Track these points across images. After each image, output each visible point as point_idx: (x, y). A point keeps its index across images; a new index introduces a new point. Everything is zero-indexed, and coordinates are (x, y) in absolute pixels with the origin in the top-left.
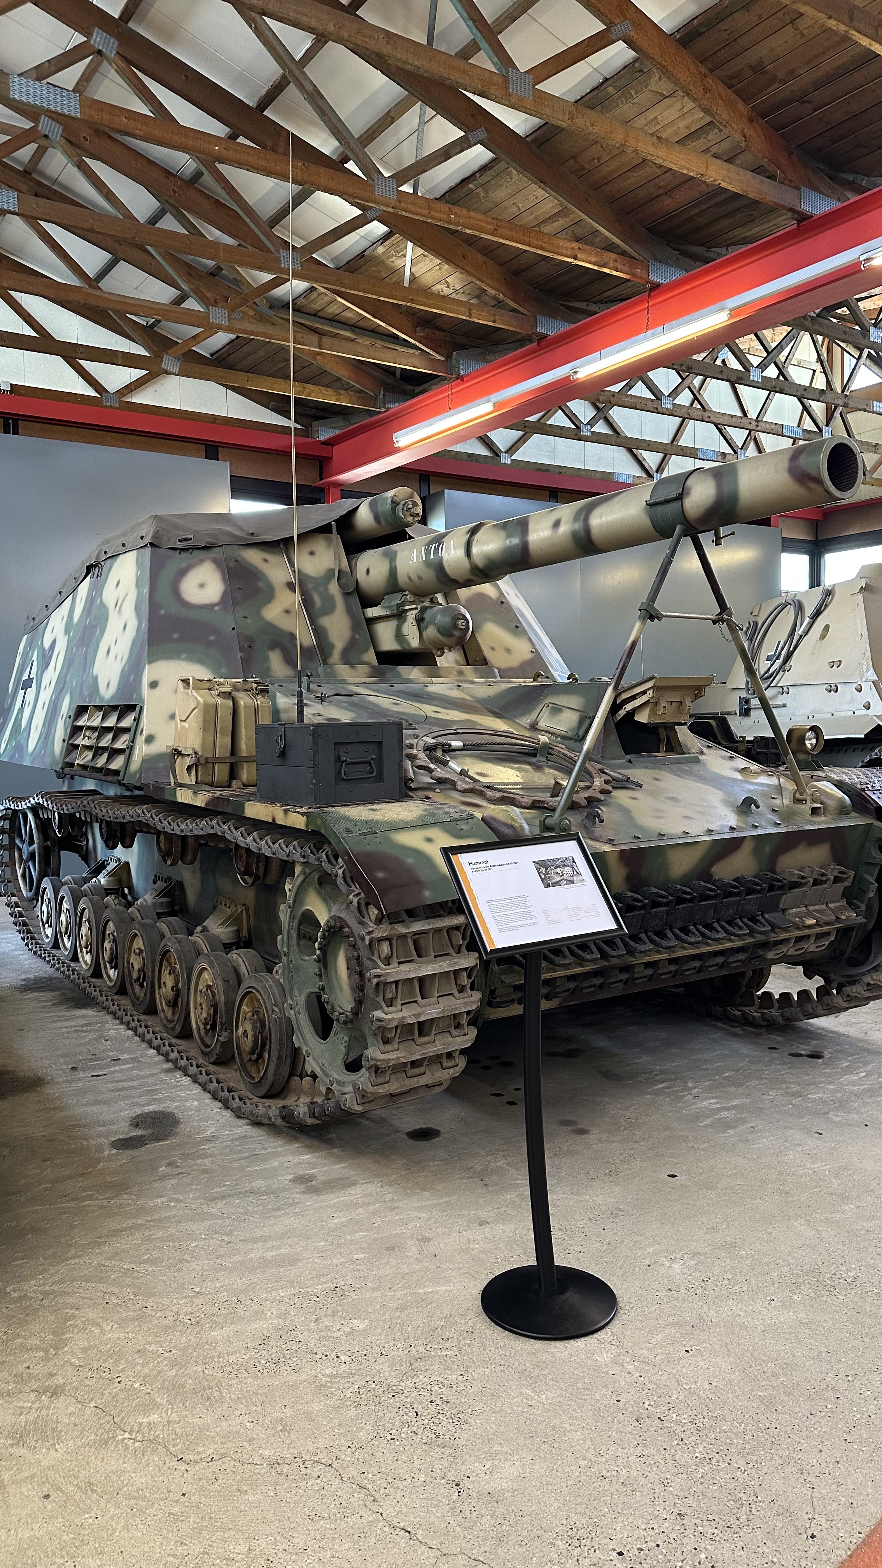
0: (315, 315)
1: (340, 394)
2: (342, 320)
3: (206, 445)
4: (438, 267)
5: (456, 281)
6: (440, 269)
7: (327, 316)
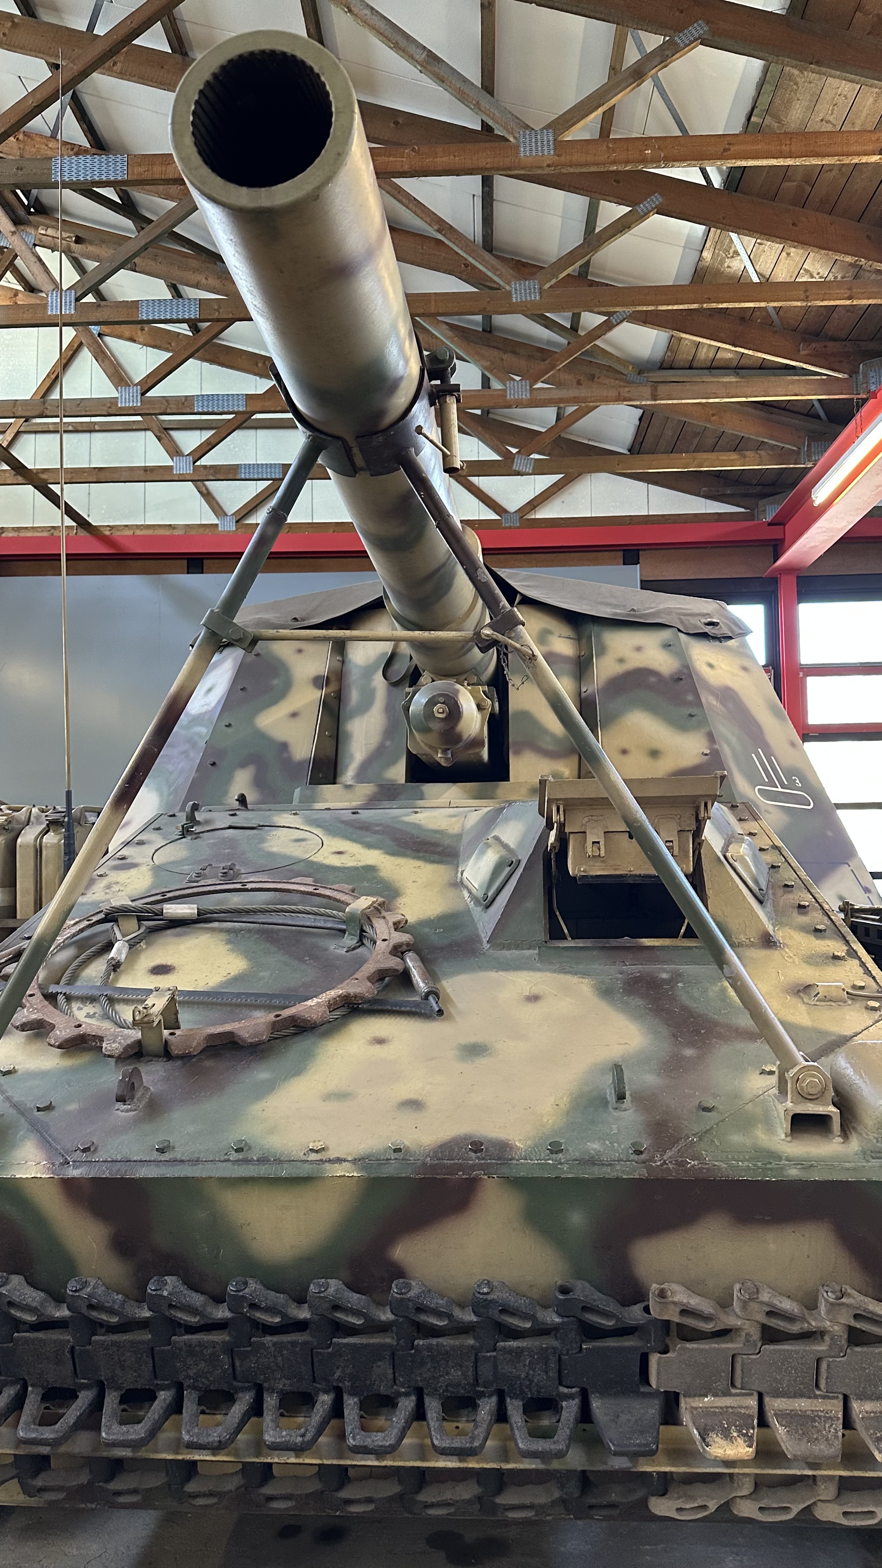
0: (690, 368)
1: (745, 457)
2: (722, 364)
3: (624, 550)
4: (784, 254)
5: (818, 266)
6: (788, 254)
7: (704, 366)
